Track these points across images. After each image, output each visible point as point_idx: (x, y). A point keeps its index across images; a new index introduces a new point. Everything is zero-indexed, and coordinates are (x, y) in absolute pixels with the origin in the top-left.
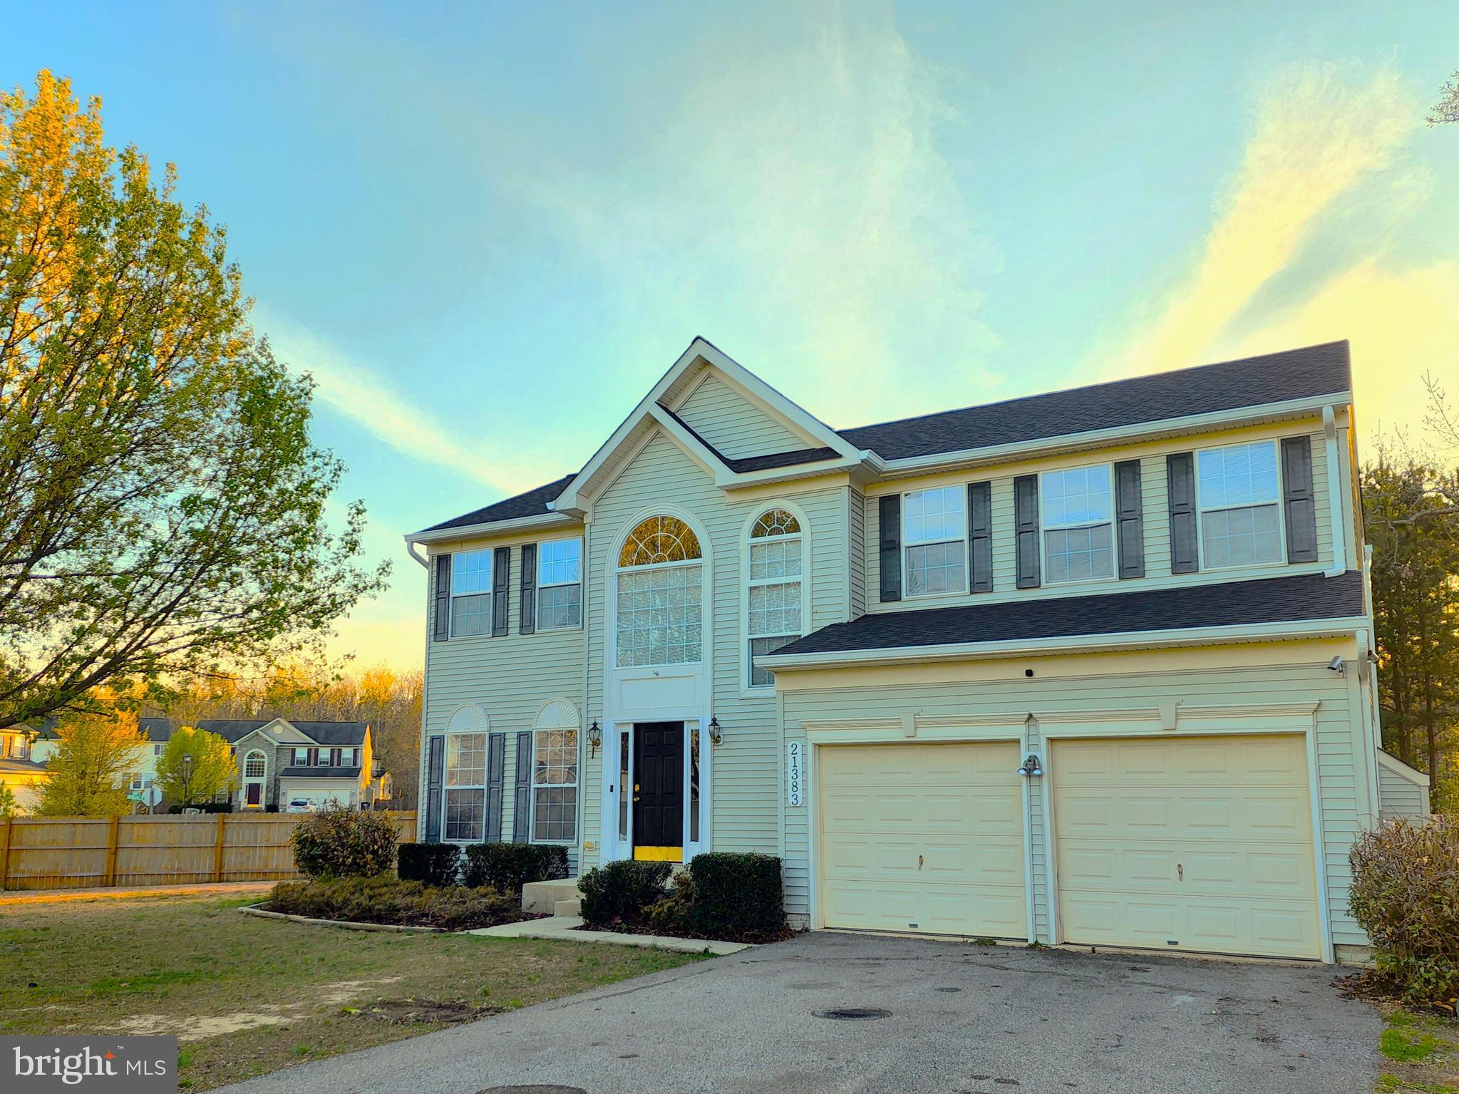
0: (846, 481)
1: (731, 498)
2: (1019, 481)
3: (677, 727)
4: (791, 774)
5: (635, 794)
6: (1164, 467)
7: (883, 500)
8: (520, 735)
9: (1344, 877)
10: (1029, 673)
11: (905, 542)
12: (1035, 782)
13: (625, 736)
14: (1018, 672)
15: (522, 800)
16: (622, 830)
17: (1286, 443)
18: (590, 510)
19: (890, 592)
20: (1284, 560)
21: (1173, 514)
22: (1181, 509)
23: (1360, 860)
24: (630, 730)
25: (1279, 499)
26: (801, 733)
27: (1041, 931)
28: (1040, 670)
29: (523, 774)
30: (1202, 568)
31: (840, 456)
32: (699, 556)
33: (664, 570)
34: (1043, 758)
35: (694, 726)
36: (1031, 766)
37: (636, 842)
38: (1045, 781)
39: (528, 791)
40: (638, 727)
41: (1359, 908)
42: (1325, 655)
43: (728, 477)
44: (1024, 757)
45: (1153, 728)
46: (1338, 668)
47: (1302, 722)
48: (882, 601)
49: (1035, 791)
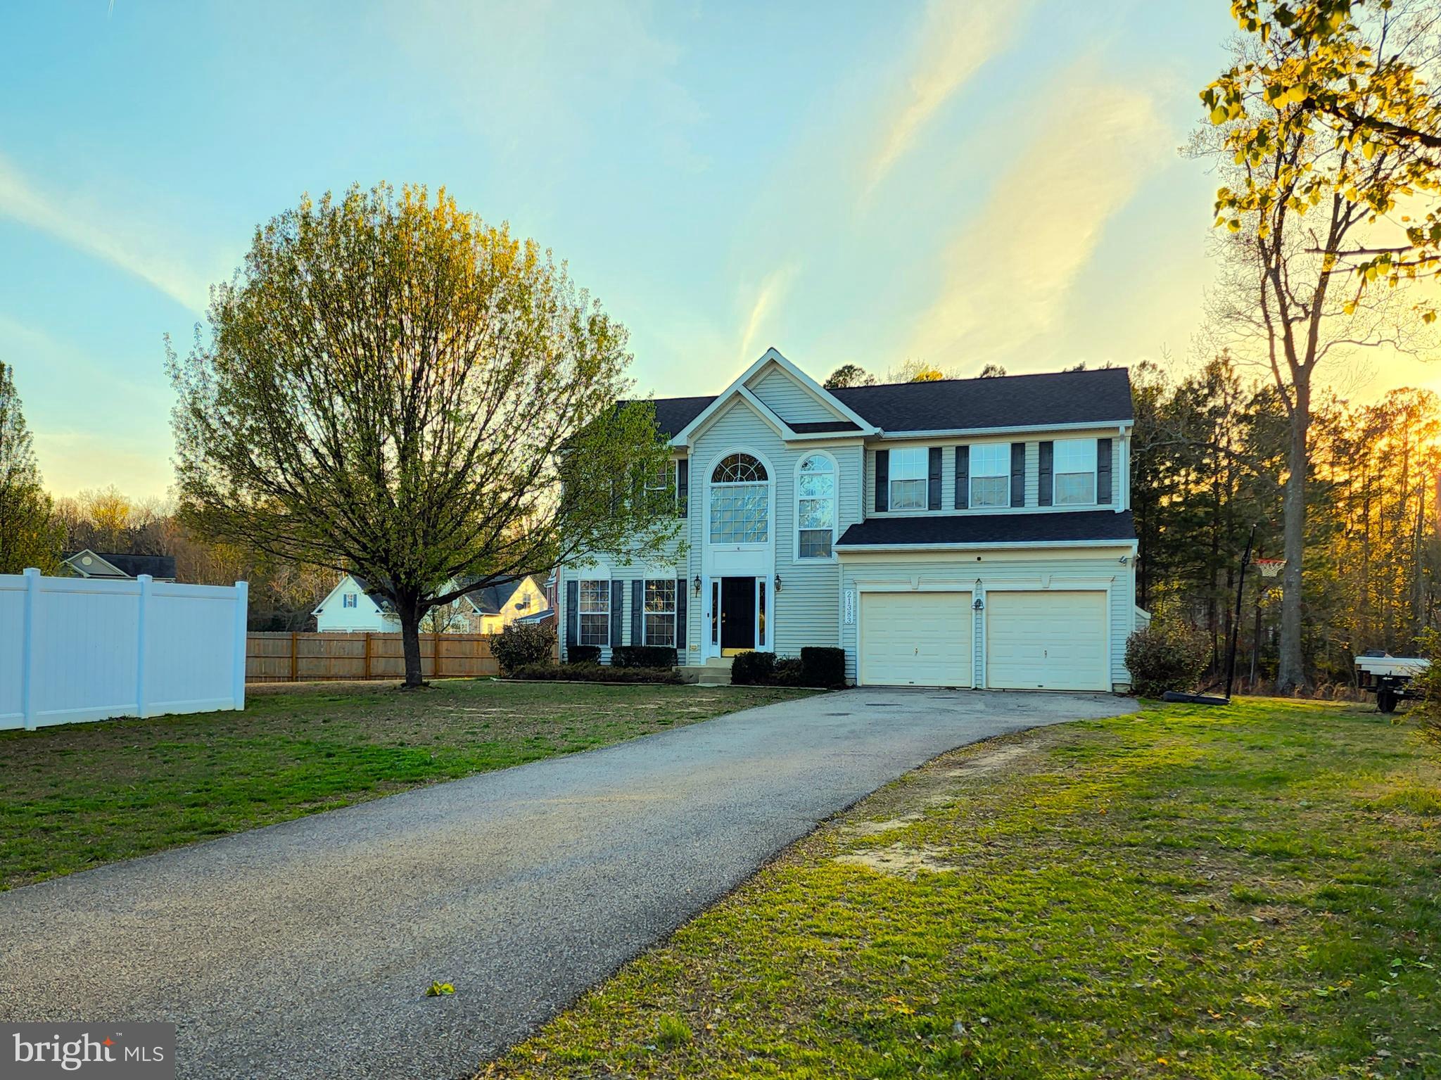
0: (862, 443)
1: (788, 446)
2: (958, 449)
3: (751, 580)
4: (847, 607)
5: (723, 618)
6: (1038, 448)
7: (878, 453)
8: (634, 582)
9: (1123, 650)
10: (979, 559)
11: (891, 478)
12: (979, 612)
13: (715, 585)
14: (974, 558)
15: (636, 622)
16: (715, 639)
17: (1100, 441)
18: (691, 445)
19: (881, 505)
20: (1096, 502)
21: (1040, 474)
22: (1046, 470)
23: (1130, 643)
24: (720, 582)
25: (1095, 470)
26: (854, 586)
27: (978, 682)
28: (985, 557)
29: (636, 605)
30: (1054, 504)
31: (861, 429)
32: (766, 479)
33: (743, 486)
34: (984, 600)
35: (762, 580)
36: (978, 605)
37: (724, 645)
38: (984, 611)
39: (640, 615)
40: (724, 580)
41: (1130, 663)
42: (1118, 555)
43: (790, 435)
44: (974, 600)
45: (1038, 587)
46: (1123, 561)
47: (1106, 585)
48: (876, 511)
49: (979, 616)
